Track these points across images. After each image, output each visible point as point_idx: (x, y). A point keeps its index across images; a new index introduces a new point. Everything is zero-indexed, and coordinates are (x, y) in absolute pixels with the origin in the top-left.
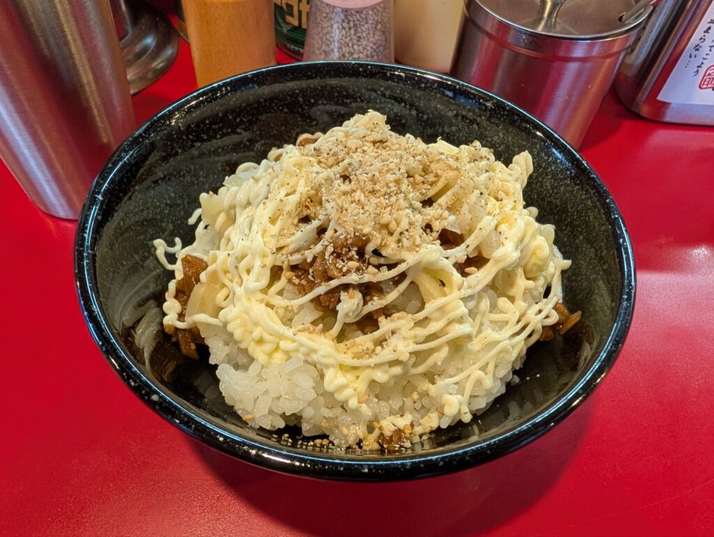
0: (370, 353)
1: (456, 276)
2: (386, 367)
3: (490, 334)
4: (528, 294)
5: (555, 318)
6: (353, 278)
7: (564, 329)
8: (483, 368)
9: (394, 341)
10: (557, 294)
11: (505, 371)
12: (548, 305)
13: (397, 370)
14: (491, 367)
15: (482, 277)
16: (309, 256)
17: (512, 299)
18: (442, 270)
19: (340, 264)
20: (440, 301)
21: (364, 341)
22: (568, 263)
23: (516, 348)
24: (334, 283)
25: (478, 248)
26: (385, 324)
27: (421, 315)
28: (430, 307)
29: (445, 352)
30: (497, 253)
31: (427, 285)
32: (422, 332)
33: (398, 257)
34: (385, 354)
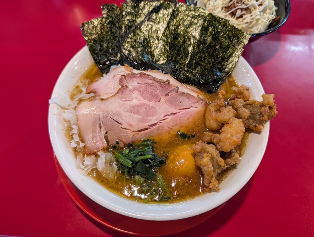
0: (242, 22)
1: (258, 7)
2: (245, 24)
3: (263, 20)
4: (269, 13)
5: (274, 17)
6: (240, 7)
7: (276, 20)
8: (262, 26)
9: (247, 19)
10: (275, 13)
11: (265, 27)
12: (273, 15)
13: (247, 25)
14: (263, 26)
15: (262, 8)
16: (230, 4)
17: (266, 14)
18: (255, 6)
19: (237, 4)
20: (255, 12)
21: (241, 19)
22: (277, 8)
23: (268, 23)
24: (236, 8)
25: (261, 2)
26: (244, 17)
27: (251, 14)
28: (253, 13)
29: (255, 22)
30: (265, 3)
31: (252, 9)
32: (252, 18)
33: (247, 3)
34: (245, 21)
